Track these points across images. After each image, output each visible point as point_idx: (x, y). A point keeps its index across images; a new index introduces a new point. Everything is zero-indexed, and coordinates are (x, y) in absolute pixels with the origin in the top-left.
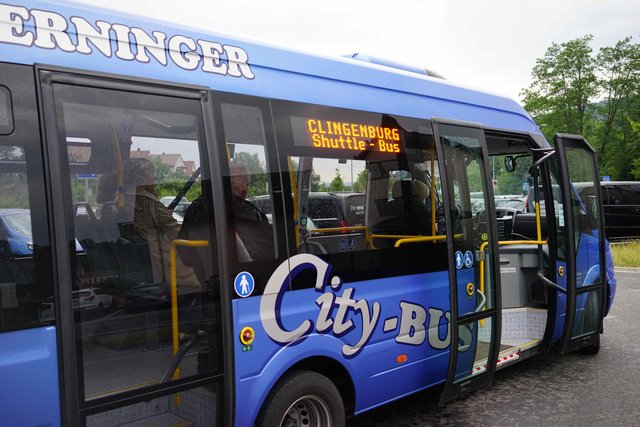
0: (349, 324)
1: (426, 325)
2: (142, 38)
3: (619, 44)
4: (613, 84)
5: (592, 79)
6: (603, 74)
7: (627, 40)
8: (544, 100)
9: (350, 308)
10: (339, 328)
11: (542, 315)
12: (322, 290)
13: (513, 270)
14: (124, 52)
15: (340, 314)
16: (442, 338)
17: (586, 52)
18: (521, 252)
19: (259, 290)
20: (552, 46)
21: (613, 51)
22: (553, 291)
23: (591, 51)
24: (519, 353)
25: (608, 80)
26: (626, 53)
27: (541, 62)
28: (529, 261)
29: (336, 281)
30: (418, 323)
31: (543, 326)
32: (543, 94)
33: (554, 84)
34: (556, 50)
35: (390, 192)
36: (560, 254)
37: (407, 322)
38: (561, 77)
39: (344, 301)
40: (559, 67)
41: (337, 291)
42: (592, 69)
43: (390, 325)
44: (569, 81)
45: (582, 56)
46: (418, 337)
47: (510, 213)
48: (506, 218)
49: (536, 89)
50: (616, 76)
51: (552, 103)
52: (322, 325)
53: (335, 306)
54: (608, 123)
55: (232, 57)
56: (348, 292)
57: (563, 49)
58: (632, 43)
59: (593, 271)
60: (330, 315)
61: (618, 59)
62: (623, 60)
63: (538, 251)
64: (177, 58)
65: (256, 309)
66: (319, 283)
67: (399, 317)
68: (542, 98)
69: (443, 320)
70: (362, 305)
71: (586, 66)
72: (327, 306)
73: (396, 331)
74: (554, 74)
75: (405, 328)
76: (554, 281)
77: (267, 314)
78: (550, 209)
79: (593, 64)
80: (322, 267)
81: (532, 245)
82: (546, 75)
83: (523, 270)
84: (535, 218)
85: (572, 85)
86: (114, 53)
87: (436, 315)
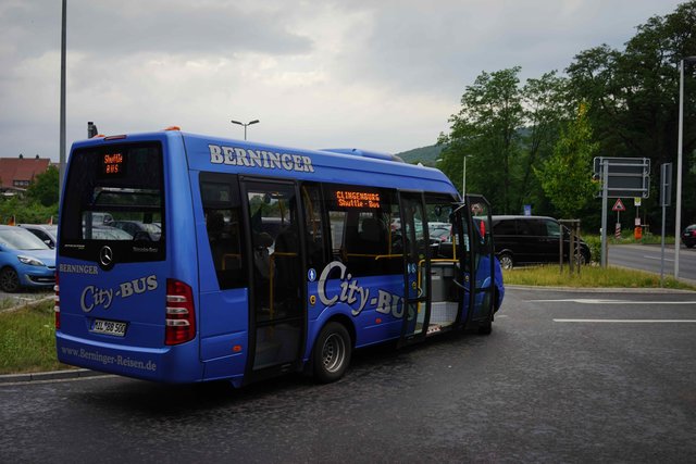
0: (355, 299)
1: (391, 304)
2: (272, 157)
3: (545, 76)
4: (538, 115)
5: (519, 109)
6: (528, 105)
7: (553, 73)
8: (472, 128)
9: (355, 291)
10: (350, 301)
11: (455, 306)
12: (343, 281)
13: (438, 278)
14: (266, 165)
15: (351, 293)
16: (399, 312)
17: (514, 82)
18: (443, 267)
19: (317, 279)
20: (481, 74)
21: (539, 82)
22: (462, 291)
23: (518, 82)
24: (441, 328)
25: (534, 111)
26: (551, 85)
27: (471, 89)
28: (448, 273)
29: (349, 276)
30: (387, 302)
31: (455, 313)
32: (471, 121)
33: (482, 112)
34: (485, 79)
35: (360, 225)
36: (467, 268)
37: (381, 301)
38: (488, 106)
39: (353, 287)
40: (487, 96)
41: (350, 282)
42: (519, 99)
43: (374, 301)
44: (496, 109)
45: (509, 86)
46: (387, 310)
47: (437, 242)
48: (435, 245)
49: (465, 116)
50: (542, 107)
51: (480, 131)
52: (343, 298)
53: (349, 289)
54: (532, 153)
55: (305, 162)
56: (355, 282)
57: (492, 78)
58: (557, 76)
59: (487, 281)
60: (347, 294)
61: (543, 91)
62: (548, 92)
63: (454, 266)
64: (285, 165)
65: (316, 288)
66: (342, 277)
67: (378, 298)
68: (470, 125)
69: (400, 302)
70: (361, 289)
71: (513, 97)
72: (345, 289)
73: (376, 305)
74: (483, 102)
75: (380, 304)
76: (463, 284)
77: (321, 291)
78: (461, 240)
79: (520, 95)
80: (343, 268)
81: (449, 262)
82: (475, 103)
83: (444, 278)
84: (452, 246)
85: (499, 114)
86: (263, 164)
87: (396, 298)
